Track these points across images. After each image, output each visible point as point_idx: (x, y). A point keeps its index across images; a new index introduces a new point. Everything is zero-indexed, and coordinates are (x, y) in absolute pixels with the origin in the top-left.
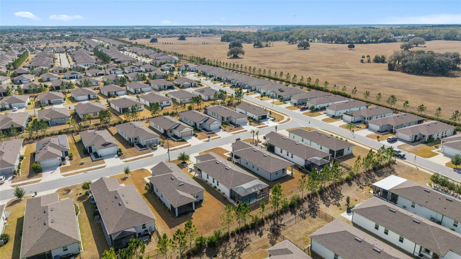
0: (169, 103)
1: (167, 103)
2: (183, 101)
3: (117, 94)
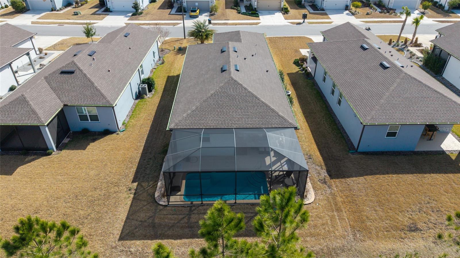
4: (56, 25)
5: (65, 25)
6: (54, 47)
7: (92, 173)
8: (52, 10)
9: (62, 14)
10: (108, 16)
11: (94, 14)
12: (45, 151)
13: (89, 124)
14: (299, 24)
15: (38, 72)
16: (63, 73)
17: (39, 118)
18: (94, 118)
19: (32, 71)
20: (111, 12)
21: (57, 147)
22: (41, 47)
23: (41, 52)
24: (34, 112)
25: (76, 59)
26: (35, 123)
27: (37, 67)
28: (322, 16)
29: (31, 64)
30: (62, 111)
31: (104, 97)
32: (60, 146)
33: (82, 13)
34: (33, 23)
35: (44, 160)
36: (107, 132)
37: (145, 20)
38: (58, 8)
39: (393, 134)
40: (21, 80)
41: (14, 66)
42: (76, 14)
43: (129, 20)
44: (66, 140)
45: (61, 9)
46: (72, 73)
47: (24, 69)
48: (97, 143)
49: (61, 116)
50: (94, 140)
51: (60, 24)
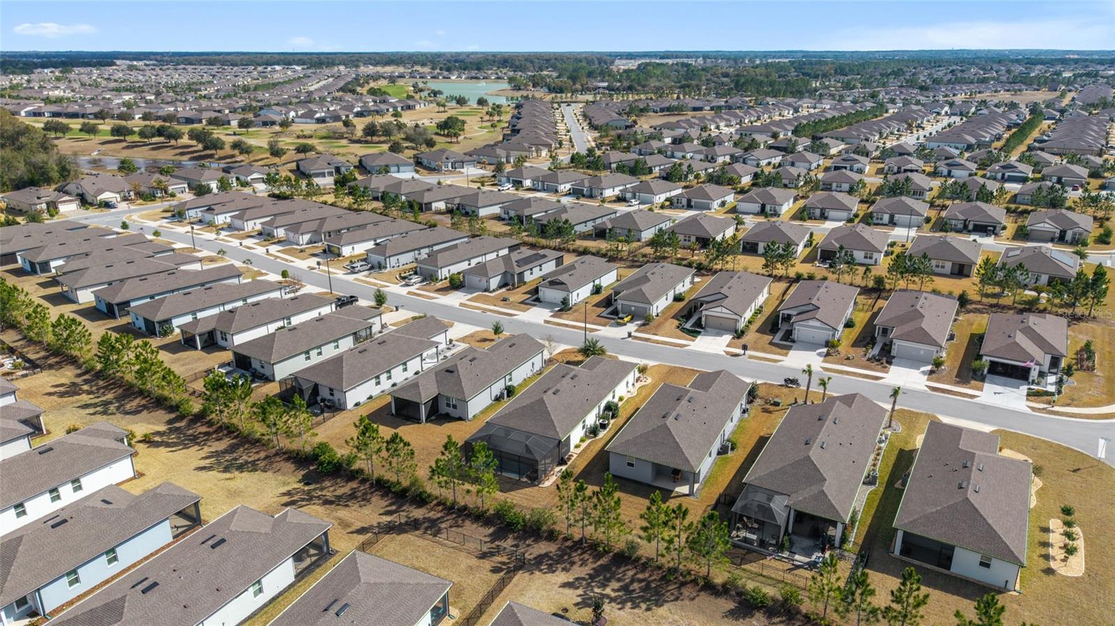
0: (871, 258)
1: (866, 257)
2: (937, 266)
3: (826, 214)
4: (479, 311)
5: (488, 313)
6: (463, 340)
7: (437, 440)
8: (485, 291)
9: (493, 297)
10: (534, 308)
11: (522, 303)
12: (418, 421)
13: (450, 410)
14: (737, 355)
15: (442, 362)
16: (447, 371)
17: (421, 398)
18: (455, 407)
19: (436, 360)
20: (541, 302)
21: (426, 420)
22: (452, 338)
23: (450, 343)
24: (420, 394)
25: (459, 363)
26: (418, 401)
27: (441, 357)
28: (779, 350)
29: (437, 354)
30: (436, 397)
31: (463, 393)
32: (427, 421)
33: (511, 299)
34: (461, 304)
35: (416, 426)
36: (460, 419)
37: (567, 319)
38: (491, 289)
39: (631, 465)
40: (425, 367)
41: (425, 355)
42: (505, 300)
43: (552, 316)
44: (433, 418)
45: (494, 291)
46: (452, 372)
47: (431, 357)
48: (450, 424)
49: (435, 400)
50: (449, 422)
51: (485, 311)
